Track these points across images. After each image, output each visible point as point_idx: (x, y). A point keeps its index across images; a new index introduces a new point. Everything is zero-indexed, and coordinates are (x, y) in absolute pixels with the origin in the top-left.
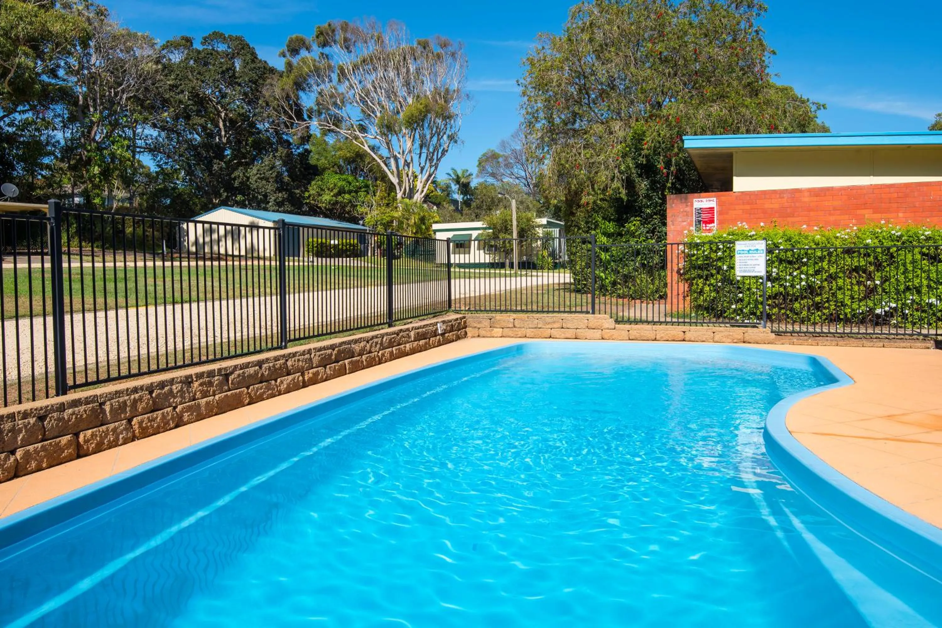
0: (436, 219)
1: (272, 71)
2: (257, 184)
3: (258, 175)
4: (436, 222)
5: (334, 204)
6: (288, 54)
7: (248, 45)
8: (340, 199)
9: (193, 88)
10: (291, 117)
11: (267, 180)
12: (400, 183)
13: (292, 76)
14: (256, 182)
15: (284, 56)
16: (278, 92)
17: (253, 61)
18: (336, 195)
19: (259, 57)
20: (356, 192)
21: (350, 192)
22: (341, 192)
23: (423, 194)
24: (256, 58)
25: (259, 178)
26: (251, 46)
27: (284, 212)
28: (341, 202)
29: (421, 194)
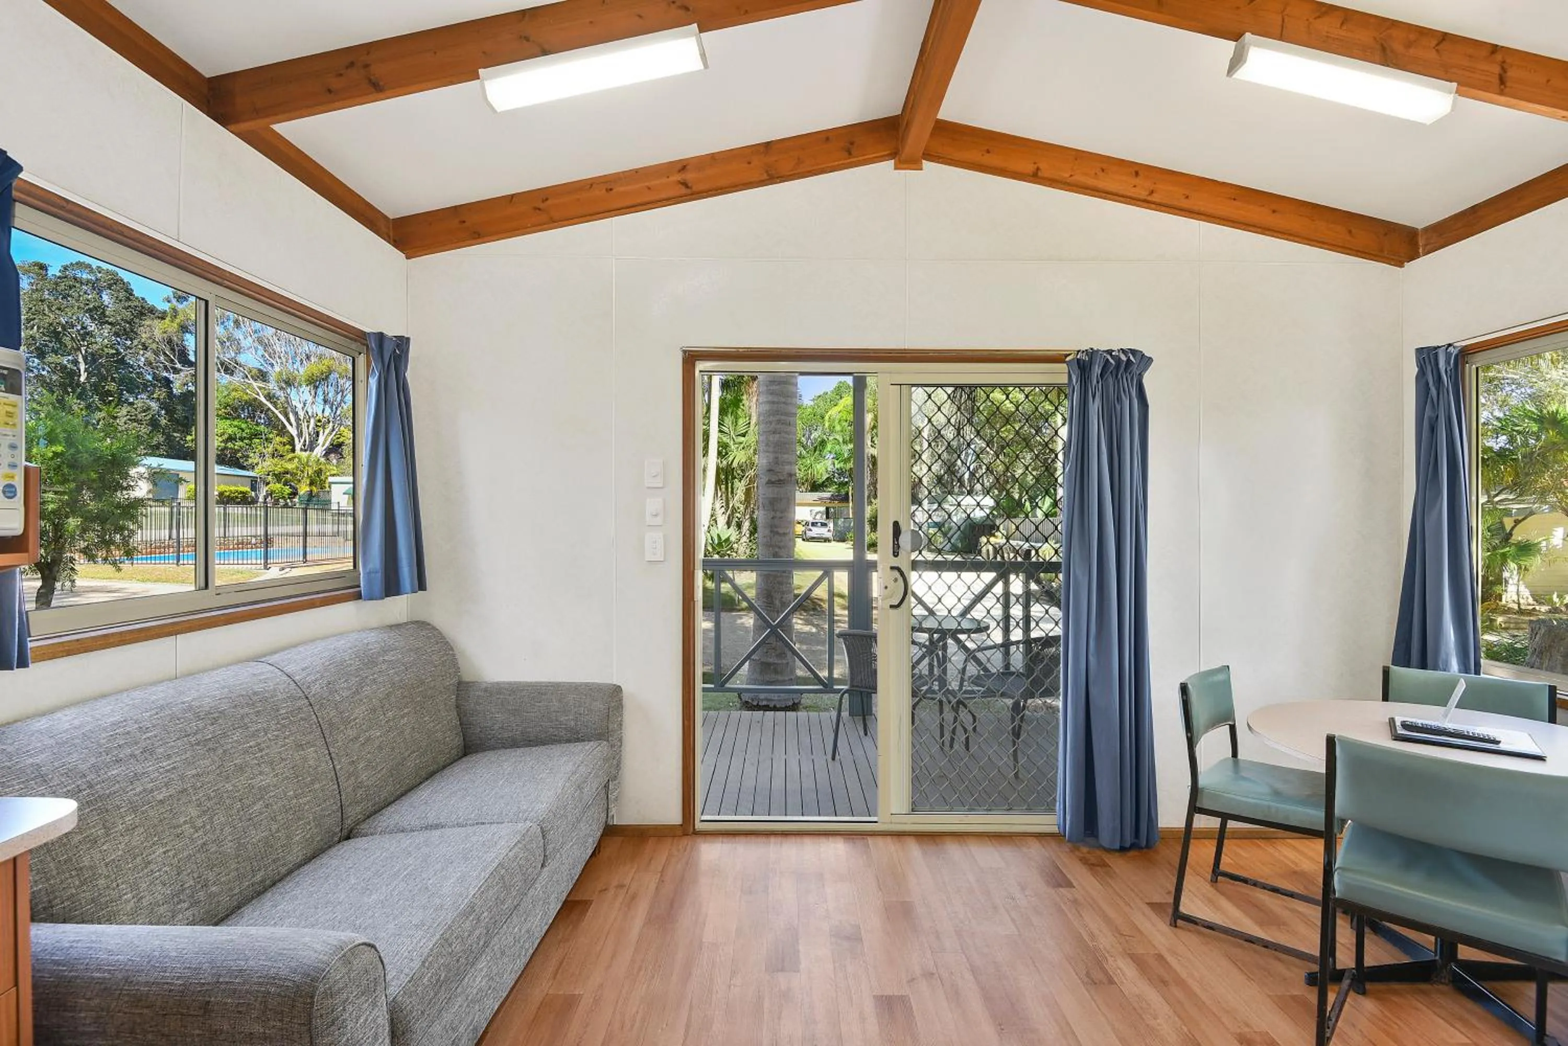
0: (333, 472)
1: (152, 310)
2: (126, 426)
3: (128, 417)
4: (334, 475)
5: (222, 450)
6: (174, 301)
7: (122, 280)
8: (230, 445)
9: (51, 324)
10: (172, 361)
11: (139, 422)
12: (300, 434)
13: (178, 321)
14: (125, 423)
15: (169, 302)
16: (158, 334)
17: (128, 299)
18: (226, 441)
19: (136, 293)
20: (250, 439)
21: (242, 439)
22: (231, 439)
23: (325, 447)
24: (131, 294)
25: (129, 420)
26: (125, 281)
27: (160, 456)
28: (231, 448)
29: (323, 446)
